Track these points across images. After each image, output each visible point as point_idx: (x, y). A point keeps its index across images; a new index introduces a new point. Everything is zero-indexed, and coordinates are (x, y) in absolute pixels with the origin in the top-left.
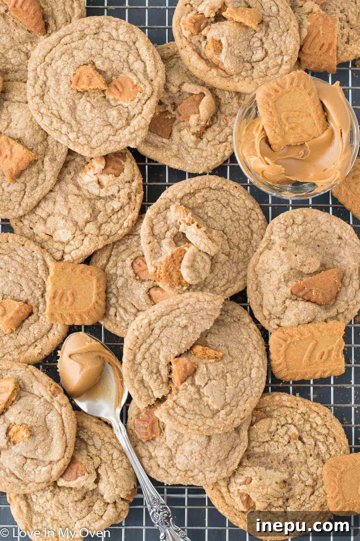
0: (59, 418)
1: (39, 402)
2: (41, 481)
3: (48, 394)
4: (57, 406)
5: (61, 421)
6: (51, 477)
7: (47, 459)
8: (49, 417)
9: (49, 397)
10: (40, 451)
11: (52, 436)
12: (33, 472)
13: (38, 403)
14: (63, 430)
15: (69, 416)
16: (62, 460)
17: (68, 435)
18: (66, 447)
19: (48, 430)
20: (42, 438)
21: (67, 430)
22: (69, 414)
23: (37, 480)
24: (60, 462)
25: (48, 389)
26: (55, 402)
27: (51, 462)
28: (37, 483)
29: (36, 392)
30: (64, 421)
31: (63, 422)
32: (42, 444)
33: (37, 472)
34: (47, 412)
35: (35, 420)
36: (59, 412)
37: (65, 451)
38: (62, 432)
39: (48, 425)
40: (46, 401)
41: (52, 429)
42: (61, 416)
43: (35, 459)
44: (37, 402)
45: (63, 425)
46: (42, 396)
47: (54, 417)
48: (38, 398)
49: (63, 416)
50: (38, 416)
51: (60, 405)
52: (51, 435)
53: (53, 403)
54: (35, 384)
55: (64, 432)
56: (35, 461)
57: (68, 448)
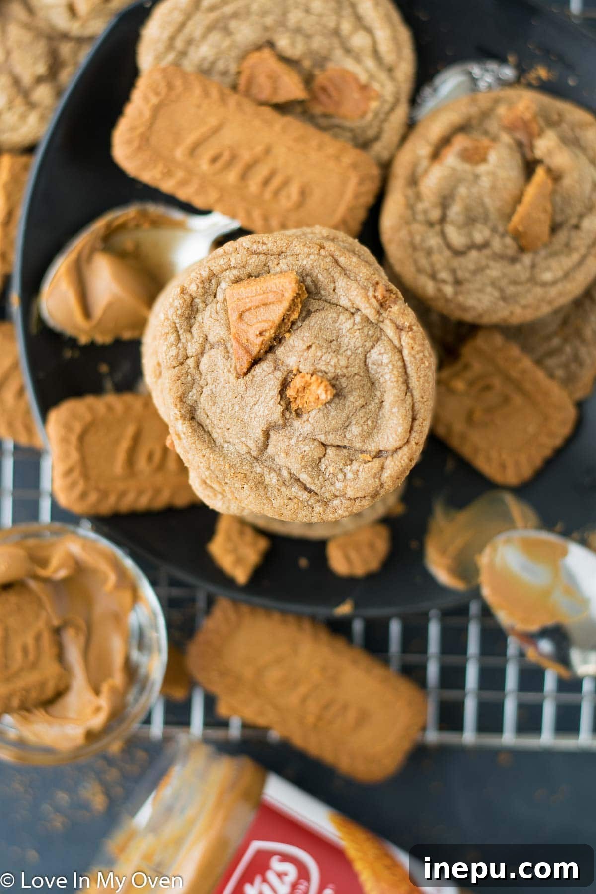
0: (397, 357)
1: (351, 321)
2: (360, 494)
3: (370, 304)
4: (390, 331)
5: (400, 363)
6: (382, 485)
7: (372, 447)
8: (374, 355)
9: (373, 312)
10: (355, 430)
11: (382, 396)
12: (340, 476)
13: (348, 325)
14: (406, 382)
15: (418, 352)
16: (405, 449)
17: (417, 394)
18: (414, 419)
19: (373, 384)
20: (361, 402)
21: (414, 383)
22: (417, 348)
23: (350, 493)
24: (400, 453)
25: (371, 293)
26: (387, 322)
27: (379, 454)
28: (350, 499)
29: (344, 302)
30: (408, 364)
31: (405, 366)
32: (361, 413)
33: (350, 476)
34: (368, 344)
35: (343, 362)
36: (396, 342)
37: (412, 428)
38: (404, 388)
39: (373, 372)
40: (367, 320)
41: (382, 380)
42: (401, 352)
43: (345, 447)
44: (345, 324)
45: (406, 373)
46: (358, 310)
47: (385, 356)
48: (347, 315)
49: (406, 352)
50: (349, 353)
51: (397, 327)
52: (378, 394)
53: (381, 325)
54: (341, 282)
55: (408, 388)
56: (345, 451)
57: (417, 422)
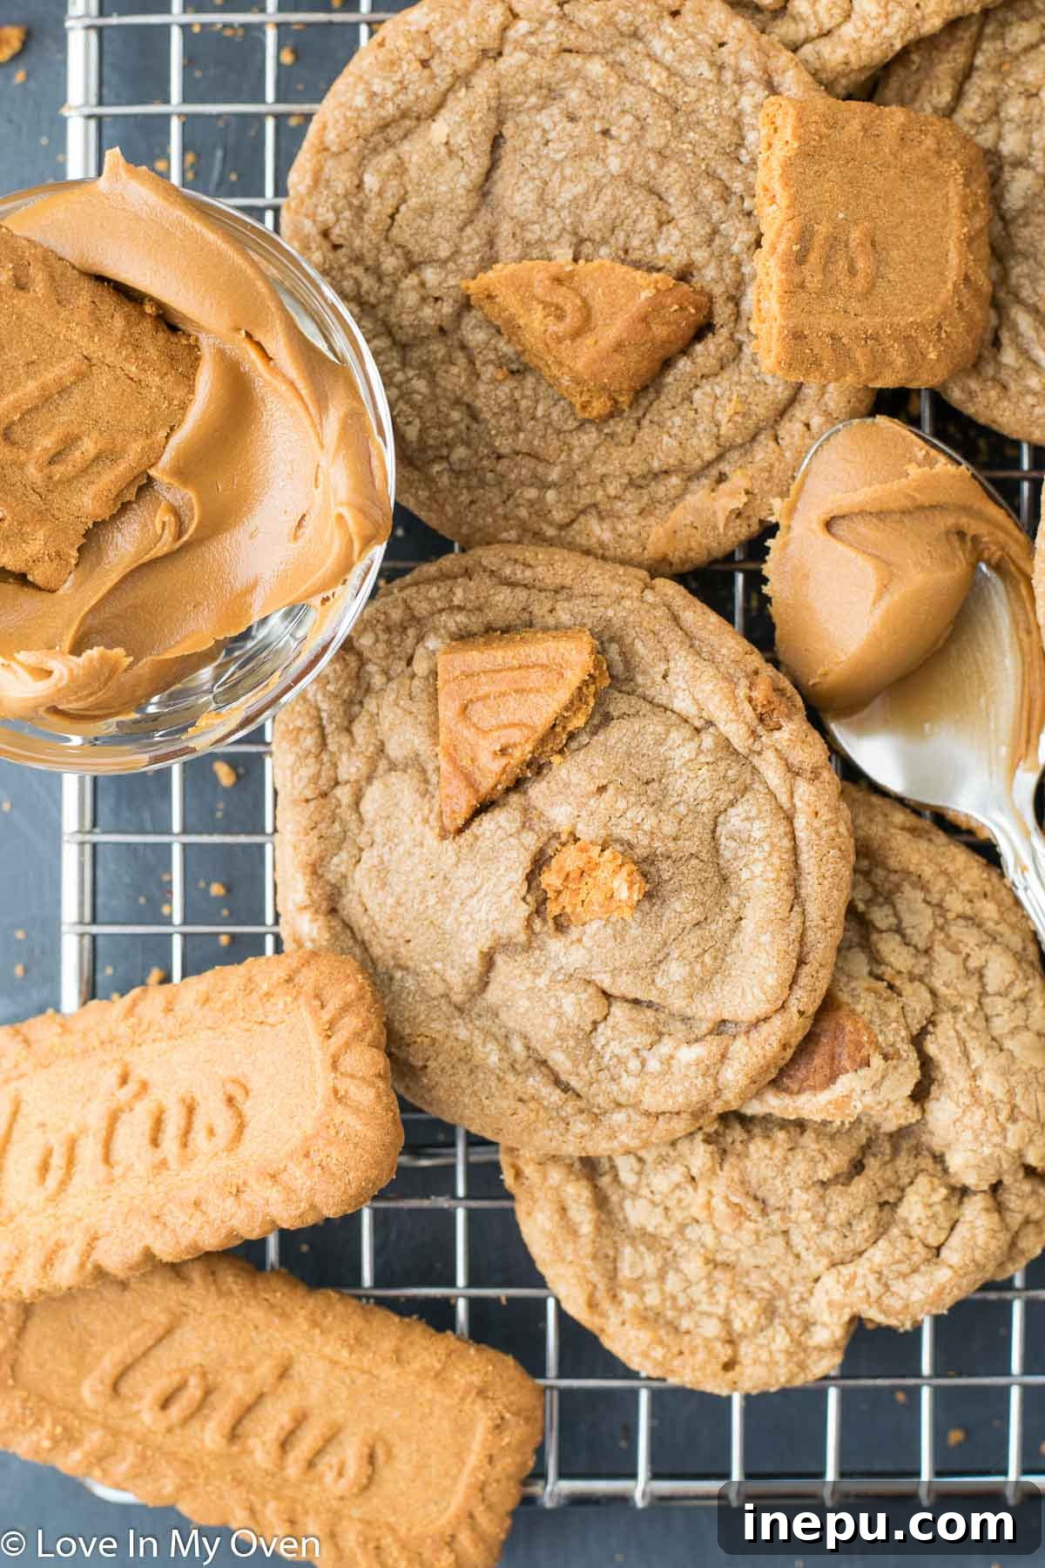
0: (782, 828)
1: (693, 745)
2: (669, 1105)
3: (739, 714)
4: (773, 774)
5: (786, 843)
6: (718, 1093)
7: (706, 1011)
8: (735, 820)
9: (743, 730)
10: (675, 970)
11: (742, 905)
12: (634, 1064)
13: (688, 751)
14: (795, 884)
15: (827, 824)
16: (777, 1021)
17: (814, 911)
18: (801, 962)
19: (725, 880)
20: (696, 914)
21: (810, 887)
22: (826, 815)
23: (651, 1102)
24: (765, 1029)
25: (742, 692)
26: (770, 755)
27: (721, 1026)
28: (647, 1114)
29: (682, 704)
30: (803, 846)
31: (795, 850)
32: (692, 938)
33: (654, 1065)
34: (725, 796)
35: (669, 828)
36: (784, 799)
37: (795, 980)
38: (789, 894)
39: (727, 854)
40: (726, 745)
41: (745, 875)
42: (790, 819)
43: (650, 1005)
44: (680, 748)
45: (796, 865)
46: (710, 723)
47: (757, 824)
48: (686, 731)
49: (800, 822)
50: (682, 809)
51: (789, 768)
52: (734, 902)
53: (756, 760)
54: (682, 663)
55: (797, 896)
56: (649, 1013)
57: (806, 969)
